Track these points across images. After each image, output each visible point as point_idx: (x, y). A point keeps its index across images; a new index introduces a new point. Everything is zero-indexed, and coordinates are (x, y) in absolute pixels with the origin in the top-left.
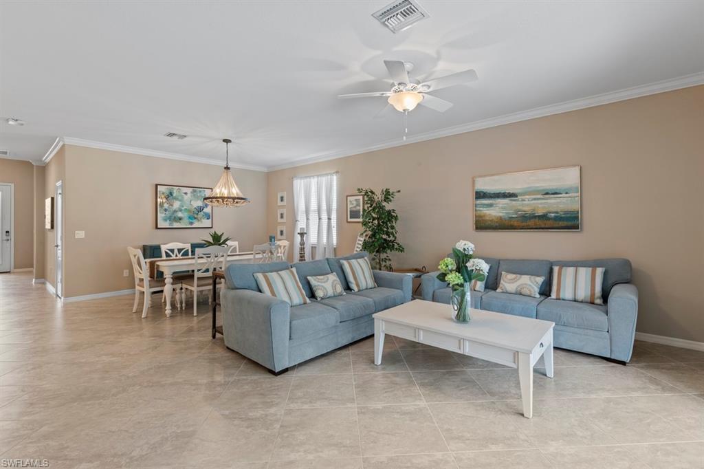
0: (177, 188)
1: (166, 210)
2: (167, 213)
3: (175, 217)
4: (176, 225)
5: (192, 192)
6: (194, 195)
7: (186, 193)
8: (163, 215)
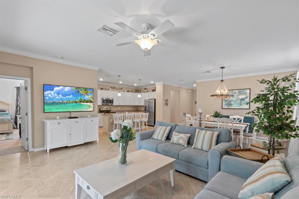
0: (231, 91)
1: (226, 101)
2: (227, 102)
3: (230, 104)
4: (230, 107)
5: (238, 92)
6: (240, 93)
7: (235, 93)
8: (225, 103)
